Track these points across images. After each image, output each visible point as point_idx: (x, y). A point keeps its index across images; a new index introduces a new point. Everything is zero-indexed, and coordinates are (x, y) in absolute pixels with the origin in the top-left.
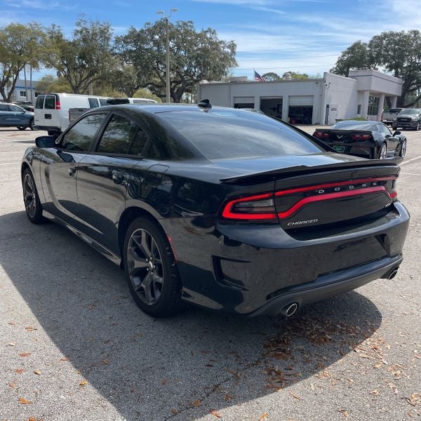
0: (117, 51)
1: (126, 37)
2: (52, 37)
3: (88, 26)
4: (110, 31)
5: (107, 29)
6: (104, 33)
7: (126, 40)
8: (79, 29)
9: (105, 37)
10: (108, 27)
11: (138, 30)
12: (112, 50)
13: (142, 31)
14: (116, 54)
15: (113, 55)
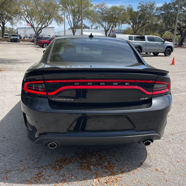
0: (156, 14)
1: (162, 7)
2: (128, 10)
3: (144, 4)
4: (155, 5)
5: (153, 4)
6: (152, 7)
7: (161, 9)
8: (140, 5)
9: (152, 8)
10: (154, 4)
11: (168, 3)
12: (154, 14)
13: (169, 4)
14: (155, 16)
15: (154, 16)
